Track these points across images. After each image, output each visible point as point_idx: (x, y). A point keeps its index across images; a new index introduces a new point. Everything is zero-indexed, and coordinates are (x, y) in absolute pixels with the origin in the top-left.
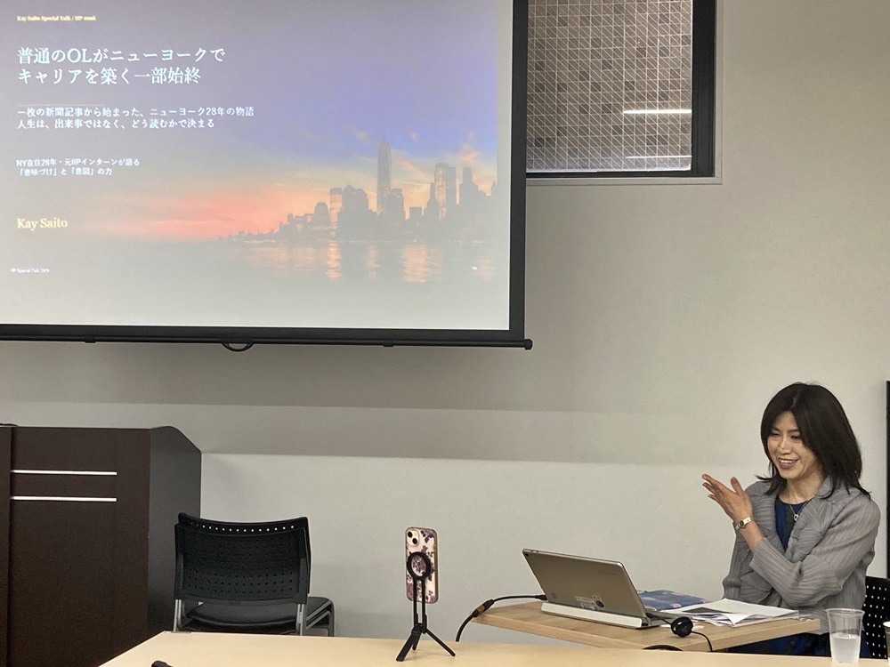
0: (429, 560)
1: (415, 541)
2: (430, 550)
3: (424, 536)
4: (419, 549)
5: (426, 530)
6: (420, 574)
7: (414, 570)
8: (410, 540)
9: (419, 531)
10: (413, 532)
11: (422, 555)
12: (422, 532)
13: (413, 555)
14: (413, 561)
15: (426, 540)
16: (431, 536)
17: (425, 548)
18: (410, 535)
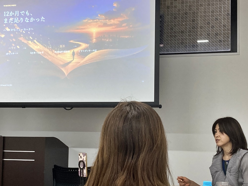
0: (84, 163)
1: (81, 157)
2: (85, 160)
3: (83, 155)
4: (82, 160)
5: (84, 153)
6: (82, 168)
7: (81, 166)
8: (80, 157)
9: (82, 154)
10: (80, 154)
11: (82, 161)
12: (83, 154)
13: (80, 162)
14: (80, 163)
15: (84, 156)
16: (85, 155)
17: (83, 159)
18: (80, 155)
